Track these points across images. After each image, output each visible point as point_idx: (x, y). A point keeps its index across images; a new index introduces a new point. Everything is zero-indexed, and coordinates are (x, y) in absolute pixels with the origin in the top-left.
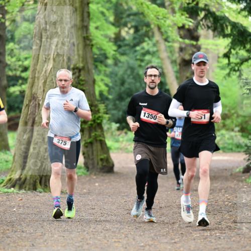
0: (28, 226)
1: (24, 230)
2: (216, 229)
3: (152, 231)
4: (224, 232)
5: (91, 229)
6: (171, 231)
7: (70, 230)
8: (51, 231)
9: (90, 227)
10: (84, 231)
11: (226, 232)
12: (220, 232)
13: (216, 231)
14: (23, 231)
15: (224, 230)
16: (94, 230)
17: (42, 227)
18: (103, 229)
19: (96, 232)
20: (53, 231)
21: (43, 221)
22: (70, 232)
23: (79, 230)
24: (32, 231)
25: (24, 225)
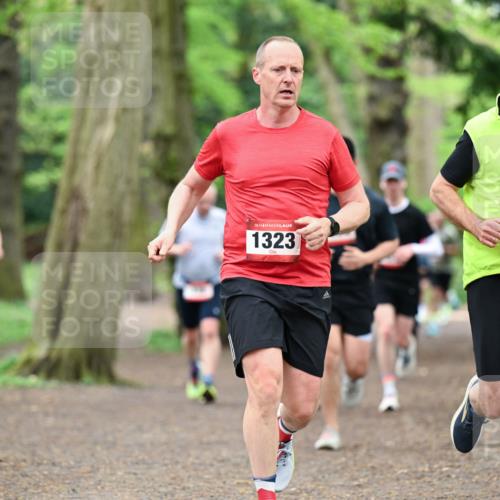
0: (64, 452)
1: (57, 460)
2: (441, 458)
3: (312, 463)
4: (457, 464)
5: (191, 459)
6: (351, 463)
7: (150, 461)
8: (111, 463)
9: (189, 456)
10: (177, 463)
11: (462, 463)
12: (450, 464)
13: (442, 463)
14: (54, 464)
15: (458, 461)
16: (197, 461)
17: (93, 455)
18: (215, 459)
19: (200, 464)
20: (115, 463)
21: (96, 443)
22: (148, 464)
23: (166, 462)
24: (72, 463)
25: (56, 451)
